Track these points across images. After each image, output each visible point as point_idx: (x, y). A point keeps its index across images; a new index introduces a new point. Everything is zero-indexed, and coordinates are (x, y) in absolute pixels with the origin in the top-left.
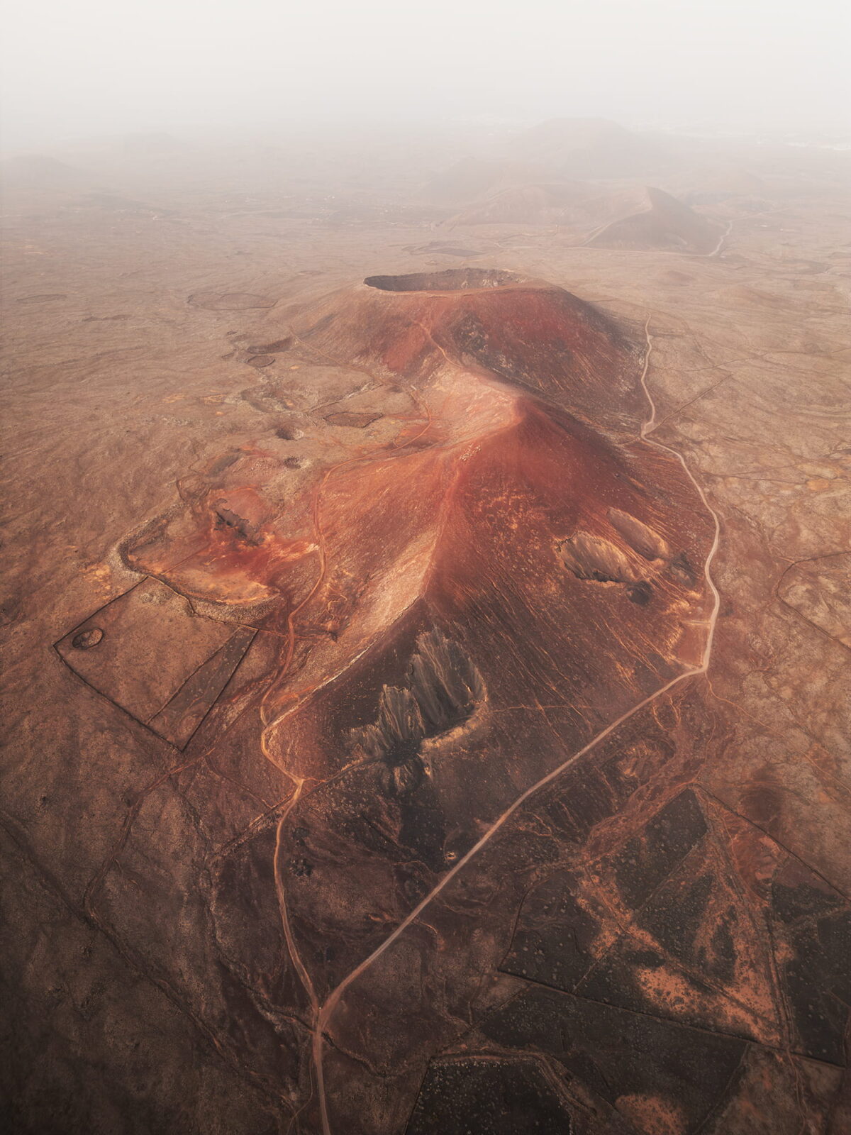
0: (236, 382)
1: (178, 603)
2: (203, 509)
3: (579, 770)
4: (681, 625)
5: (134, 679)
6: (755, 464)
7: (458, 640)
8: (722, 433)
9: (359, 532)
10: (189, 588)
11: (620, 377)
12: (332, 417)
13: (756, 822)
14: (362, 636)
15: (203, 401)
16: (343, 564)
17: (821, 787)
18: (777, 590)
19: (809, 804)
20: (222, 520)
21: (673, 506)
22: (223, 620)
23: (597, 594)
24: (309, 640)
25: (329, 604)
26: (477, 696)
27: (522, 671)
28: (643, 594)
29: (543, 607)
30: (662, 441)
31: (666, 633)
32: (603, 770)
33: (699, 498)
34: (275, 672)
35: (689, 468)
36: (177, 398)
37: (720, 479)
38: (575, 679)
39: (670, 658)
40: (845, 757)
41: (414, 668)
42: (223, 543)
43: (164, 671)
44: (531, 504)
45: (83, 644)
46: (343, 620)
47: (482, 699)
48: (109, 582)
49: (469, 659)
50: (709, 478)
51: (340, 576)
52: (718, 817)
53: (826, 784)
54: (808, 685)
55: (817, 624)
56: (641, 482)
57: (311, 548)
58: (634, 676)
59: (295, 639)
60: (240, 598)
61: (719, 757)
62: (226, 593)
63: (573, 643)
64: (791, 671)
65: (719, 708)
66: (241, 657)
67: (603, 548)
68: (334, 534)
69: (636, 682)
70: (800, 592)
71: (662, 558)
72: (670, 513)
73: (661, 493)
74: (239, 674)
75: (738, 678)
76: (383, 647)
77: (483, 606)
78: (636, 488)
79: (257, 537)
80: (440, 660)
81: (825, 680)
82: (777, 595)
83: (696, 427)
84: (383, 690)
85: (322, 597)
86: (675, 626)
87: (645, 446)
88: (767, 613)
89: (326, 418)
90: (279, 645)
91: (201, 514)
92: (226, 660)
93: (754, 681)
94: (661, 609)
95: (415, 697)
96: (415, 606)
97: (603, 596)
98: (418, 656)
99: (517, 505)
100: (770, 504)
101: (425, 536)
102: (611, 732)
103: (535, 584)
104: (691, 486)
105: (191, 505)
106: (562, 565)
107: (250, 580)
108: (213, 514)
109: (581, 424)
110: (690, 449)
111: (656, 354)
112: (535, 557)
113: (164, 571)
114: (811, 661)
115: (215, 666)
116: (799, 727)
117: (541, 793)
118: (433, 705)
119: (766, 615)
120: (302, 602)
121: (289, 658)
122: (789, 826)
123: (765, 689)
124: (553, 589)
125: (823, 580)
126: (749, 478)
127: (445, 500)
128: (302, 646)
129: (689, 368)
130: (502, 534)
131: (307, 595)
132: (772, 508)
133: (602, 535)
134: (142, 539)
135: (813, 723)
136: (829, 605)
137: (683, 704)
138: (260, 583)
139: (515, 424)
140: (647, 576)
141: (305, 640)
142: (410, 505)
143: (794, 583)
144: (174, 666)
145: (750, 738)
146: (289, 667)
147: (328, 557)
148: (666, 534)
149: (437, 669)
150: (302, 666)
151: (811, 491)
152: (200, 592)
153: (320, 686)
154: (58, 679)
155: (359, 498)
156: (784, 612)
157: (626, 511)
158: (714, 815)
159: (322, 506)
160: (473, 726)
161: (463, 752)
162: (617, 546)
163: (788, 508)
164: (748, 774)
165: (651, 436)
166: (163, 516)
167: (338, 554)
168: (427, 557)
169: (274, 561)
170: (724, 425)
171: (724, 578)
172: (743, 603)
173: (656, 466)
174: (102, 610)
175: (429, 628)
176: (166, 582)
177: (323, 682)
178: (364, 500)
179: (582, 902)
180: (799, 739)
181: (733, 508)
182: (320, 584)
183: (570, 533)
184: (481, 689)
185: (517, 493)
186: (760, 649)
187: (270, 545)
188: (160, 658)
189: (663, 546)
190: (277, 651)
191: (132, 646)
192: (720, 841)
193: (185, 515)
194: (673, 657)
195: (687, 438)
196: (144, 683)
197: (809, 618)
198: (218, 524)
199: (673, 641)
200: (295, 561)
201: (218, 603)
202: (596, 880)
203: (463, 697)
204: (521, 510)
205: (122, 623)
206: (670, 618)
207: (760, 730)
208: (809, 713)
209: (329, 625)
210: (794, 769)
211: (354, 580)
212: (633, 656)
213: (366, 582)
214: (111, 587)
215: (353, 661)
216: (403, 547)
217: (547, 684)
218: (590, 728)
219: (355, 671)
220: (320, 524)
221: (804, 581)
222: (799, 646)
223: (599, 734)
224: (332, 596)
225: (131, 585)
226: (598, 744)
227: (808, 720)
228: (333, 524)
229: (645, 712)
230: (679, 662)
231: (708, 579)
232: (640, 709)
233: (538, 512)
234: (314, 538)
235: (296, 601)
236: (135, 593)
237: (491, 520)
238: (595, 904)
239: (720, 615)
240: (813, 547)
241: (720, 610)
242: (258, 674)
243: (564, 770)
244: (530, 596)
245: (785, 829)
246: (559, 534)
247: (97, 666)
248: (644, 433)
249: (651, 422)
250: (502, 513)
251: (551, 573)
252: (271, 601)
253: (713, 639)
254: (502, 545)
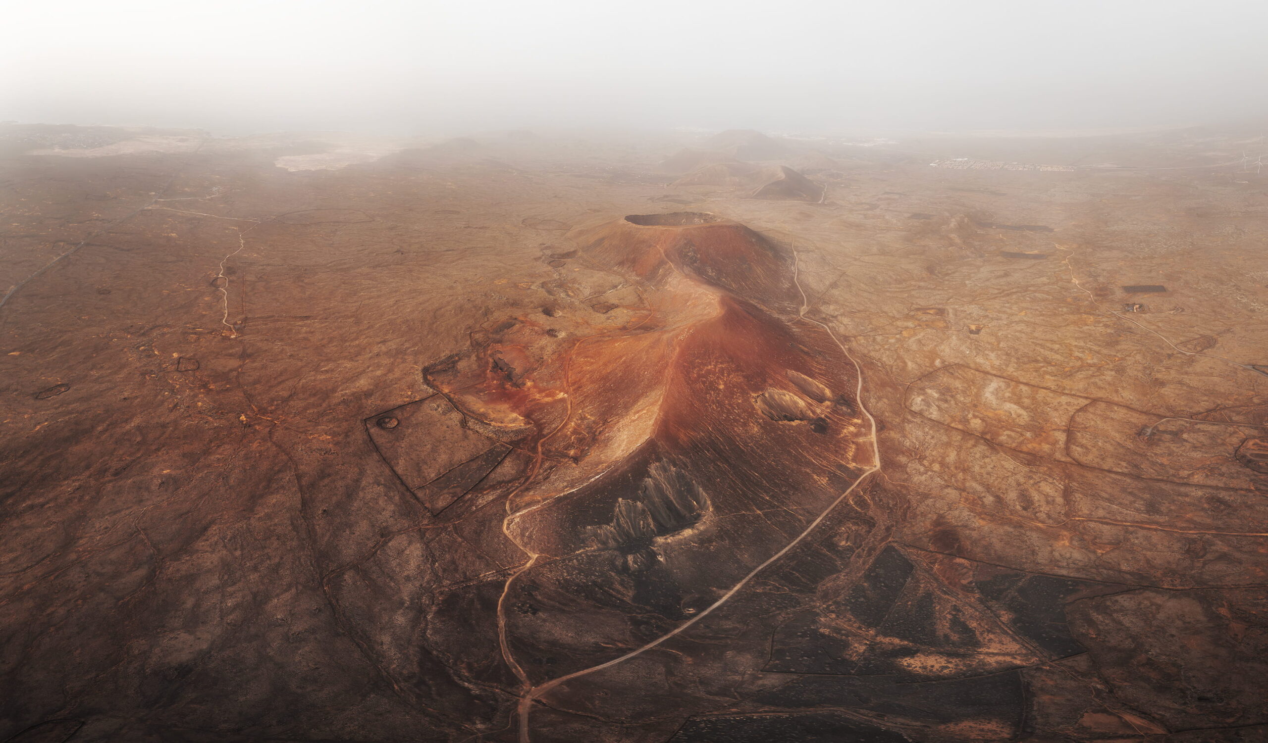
0: (540, 276)
1: (456, 416)
2: (485, 355)
3: (801, 549)
4: (853, 442)
5: (412, 459)
6: (871, 326)
7: (683, 469)
8: (848, 309)
9: (600, 388)
10: (466, 408)
11: (782, 279)
12: (597, 306)
13: (947, 552)
14: (601, 463)
15: (518, 286)
16: (586, 409)
17: (977, 518)
18: (905, 404)
19: (975, 530)
20: (497, 366)
21: (829, 360)
22: (487, 435)
23: (789, 430)
24: (554, 461)
25: (573, 437)
26: (703, 507)
27: (739, 489)
28: (821, 426)
29: (750, 443)
30: (814, 318)
31: (844, 449)
32: (822, 546)
33: (843, 353)
34: (522, 480)
35: (833, 333)
36: (503, 282)
37: (853, 339)
38: (784, 490)
39: (852, 465)
40: (983, 495)
41: (646, 488)
42: (495, 382)
43: (435, 460)
44: (732, 371)
45: (383, 425)
46: (583, 450)
47: (708, 508)
48: (411, 390)
49: (694, 482)
50: (846, 339)
51: (583, 418)
52: (918, 557)
53: (979, 514)
54: (947, 458)
55: (935, 419)
56: (806, 347)
57: (561, 395)
58: (829, 482)
59: (542, 459)
60: (502, 423)
61: (904, 520)
62: (492, 417)
63: (777, 465)
64: (934, 453)
65: (897, 489)
66: (496, 464)
67: (787, 398)
68: (580, 387)
69: (832, 485)
70: (918, 402)
71: (829, 400)
72: (827, 365)
73: (820, 353)
74: (492, 476)
75: (902, 467)
76: (619, 471)
77: (702, 444)
78: (802, 351)
79: (520, 381)
80: (669, 484)
81: (955, 452)
82: (906, 407)
83: (832, 307)
84: (618, 502)
85: (567, 432)
86: (849, 444)
87: (803, 322)
88: (907, 422)
89: (593, 307)
90: (528, 461)
91: (483, 358)
92: (484, 463)
93: (913, 466)
94: (837, 434)
95: (647, 508)
96: (647, 444)
97: (793, 431)
98: (650, 479)
99: (722, 371)
100: (885, 349)
101: (653, 394)
102: (821, 521)
103: (742, 427)
104: (837, 346)
105: (477, 351)
106: (759, 412)
107: (511, 411)
108: (491, 360)
109: (761, 310)
110: (831, 322)
111: (801, 263)
112: (739, 408)
113: (450, 392)
114: (942, 444)
115: (474, 466)
116: (949, 486)
117: (771, 567)
118: (664, 515)
119: (906, 424)
120: (550, 433)
121: (536, 471)
122: (969, 547)
123: (922, 469)
124: (756, 429)
125: (929, 391)
126: (869, 336)
127: (669, 368)
128: (547, 465)
129: (821, 270)
130: (713, 393)
131: (555, 429)
132: (887, 352)
133: (785, 389)
134: (439, 367)
135: (957, 481)
136: (937, 406)
137: (870, 492)
138: (519, 415)
139: (720, 315)
140: (822, 414)
141: (551, 460)
142: (642, 371)
143: (913, 397)
144: (443, 458)
145: (921, 503)
146: (535, 478)
147: (574, 403)
148: (828, 384)
149: (666, 489)
150: (546, 478)
151: (905, 337)
152: (473, 412)
153: (562, 494)
154: (360, 442)
155: (601, 363)
156: (913, 416)
157: (798, 371)
158: (915, 557)
159: (572, 366)
160: (702, 528)
161: (694, 546)
162: (797, 395)
163: (896, 350)
164: (929, 525)
165: (806, 316)
166: (457, 355)
167: (582, 402)
168: (656, 409)
169: (530, 401)
170: (848, 304)
171: (871, 402)
172: (890, 420)
173: (813, 335)
174: (401, 407)
175: (659, 459)
176: (450, 400)
177: (564, 491)
178: (605, 364)
179: (826, 631)
180: (952, 494)
181: (865, 356)
182: (566, 422)
183: (762, 390)
184: (705, 502)
185: (721, 363)
186: (910, 446)
187: (529, 389)
188: (435, 449)
189: (828, 392)
190: (527, 464)
191: (416, 437)
192: (926, 571)
193: (472, 357)
194: (854, 464)
195: (828, 314)
196: (418, 464)
197: (929, 417)
198: (493, 368)
199: (851, 454)
200: (547, 403)
201: (485, 423)
202: (833, 616)
203: (691, 509)
204: (726, 375)
205: (413, 419)
206: (845, 439)
207: (926, 496)
208: (952, 476)
209: (572, 452)
210: (957, 513)
211: (594, 422)
212: (825, 468)
213: (604, 424)
214: (412, 394)
215: (593, 479)
216: (635, 401)
217: (761, 495)
218: (803, 521)
219: (594, 486)
220: (570, 379)
221: (919, 394)
222: (933, 437)
223: (812, 524)
224: (575, 432)
225: (425, 395)
226: (812, 530)
227: (953, 480)
228: (580, 380)
229: (845, 503)
230: (859, 467)
231: (863, 409)
232: (840, 502)
233: (738, 375)
234: (564, 388)
235: (546, 431)
236: (427, 402)
237: (704, 383)
238: (838, 630)
239: (878, 431)
240: (916, 372)
241: (876, 428)
242: (507, 478)
243: (789, 550)
244: (738, 435)
245: (967, 549)
246: (755, 391)
247: (388, 442)
248: (802, 314)
249: (805, 306)
250: (711, 378)
251: (752, 418)
252: (526, 429)
253: (878, 447)
254: (713, 400)
